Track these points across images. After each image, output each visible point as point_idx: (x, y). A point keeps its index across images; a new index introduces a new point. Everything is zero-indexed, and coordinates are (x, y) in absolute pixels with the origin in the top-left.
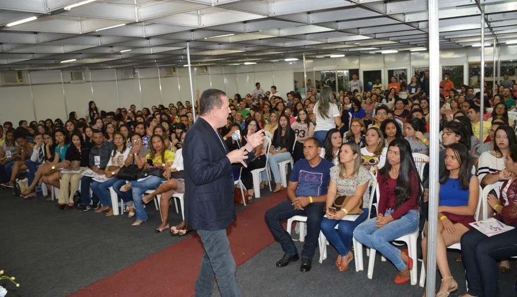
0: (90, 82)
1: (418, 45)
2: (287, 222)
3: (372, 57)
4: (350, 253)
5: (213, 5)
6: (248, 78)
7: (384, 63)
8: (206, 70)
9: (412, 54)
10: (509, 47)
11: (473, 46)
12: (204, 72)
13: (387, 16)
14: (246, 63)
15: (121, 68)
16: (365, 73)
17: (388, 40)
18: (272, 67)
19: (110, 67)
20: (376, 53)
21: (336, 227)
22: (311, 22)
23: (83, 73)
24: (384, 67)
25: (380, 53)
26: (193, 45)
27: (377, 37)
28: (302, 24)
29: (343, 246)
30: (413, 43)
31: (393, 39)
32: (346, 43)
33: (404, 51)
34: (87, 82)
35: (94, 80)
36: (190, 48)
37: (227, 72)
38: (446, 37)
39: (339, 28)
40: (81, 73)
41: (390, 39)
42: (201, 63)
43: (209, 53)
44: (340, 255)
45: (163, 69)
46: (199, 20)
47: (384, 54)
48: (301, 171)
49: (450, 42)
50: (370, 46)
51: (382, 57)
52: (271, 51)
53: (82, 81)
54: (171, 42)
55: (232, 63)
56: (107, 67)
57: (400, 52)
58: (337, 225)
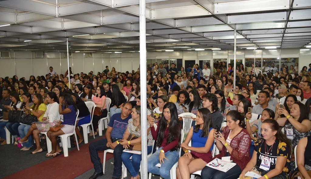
0: (14, 58)
1: (213, 46)
2: (104, 152)
3: (190, 52)
4: (138, 175)
5: (57, 16)
6: (118, 61)
7: (197, 56)
8: (91, 55)
9: (213, 51)
10: (270, 50)
11: (247, 49)
12: (90, 56)
13: (176, 28)
14: (115, 52)
15: (35, 51)
16: (186, 62)
17: (192, 43)
18: (132, 55)
19: (26, 50)
20: (192, 50)
21: (131, 158)
22: (132, 29)
23: (9, 53)
24: (197, 58)
25: (195, 50)
26: (70, 39)
27: (183, 40)
28: (127, 31)
29: (134, 171)
30: (209, 45)
31: (195, 42)
32: (167, 43)
33: (208, 50)
34: (12, 58)
35: (17, 57)
36: (68, 42)
37: (104, 57)
38: (226, 43)
39: (154, 34)
40: (8, 53)
41: (193, 42)
42: (85, 51)
43: (85, 45)
44: (132, 177)
45: (63, 53)
46: (63, 25)
47: (197, 51)
48: (115, 121)
49: (230, 46)
50: (185, 46)
51: (196, 52)
52: (124, 46)
53: (8, 58)
54: (52, 37)
55: (106, 51)
56: (25, 50)
57: (205, 50)
58: (131, 157)
